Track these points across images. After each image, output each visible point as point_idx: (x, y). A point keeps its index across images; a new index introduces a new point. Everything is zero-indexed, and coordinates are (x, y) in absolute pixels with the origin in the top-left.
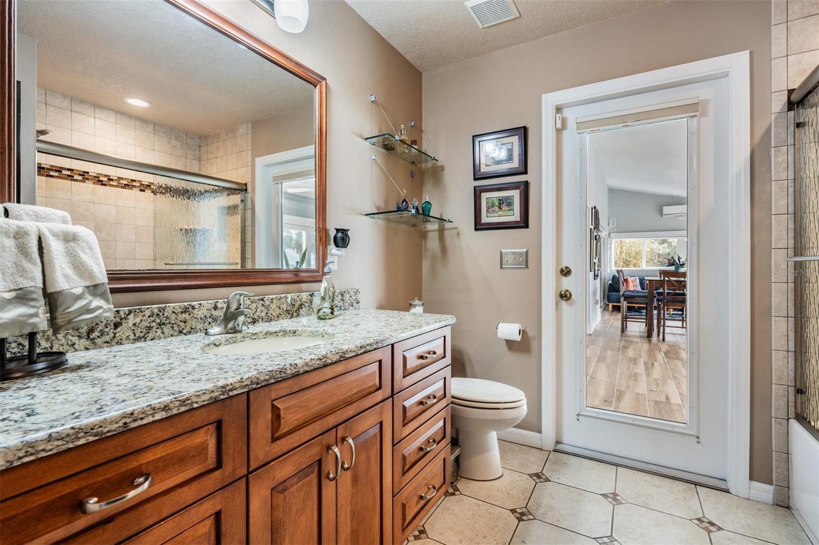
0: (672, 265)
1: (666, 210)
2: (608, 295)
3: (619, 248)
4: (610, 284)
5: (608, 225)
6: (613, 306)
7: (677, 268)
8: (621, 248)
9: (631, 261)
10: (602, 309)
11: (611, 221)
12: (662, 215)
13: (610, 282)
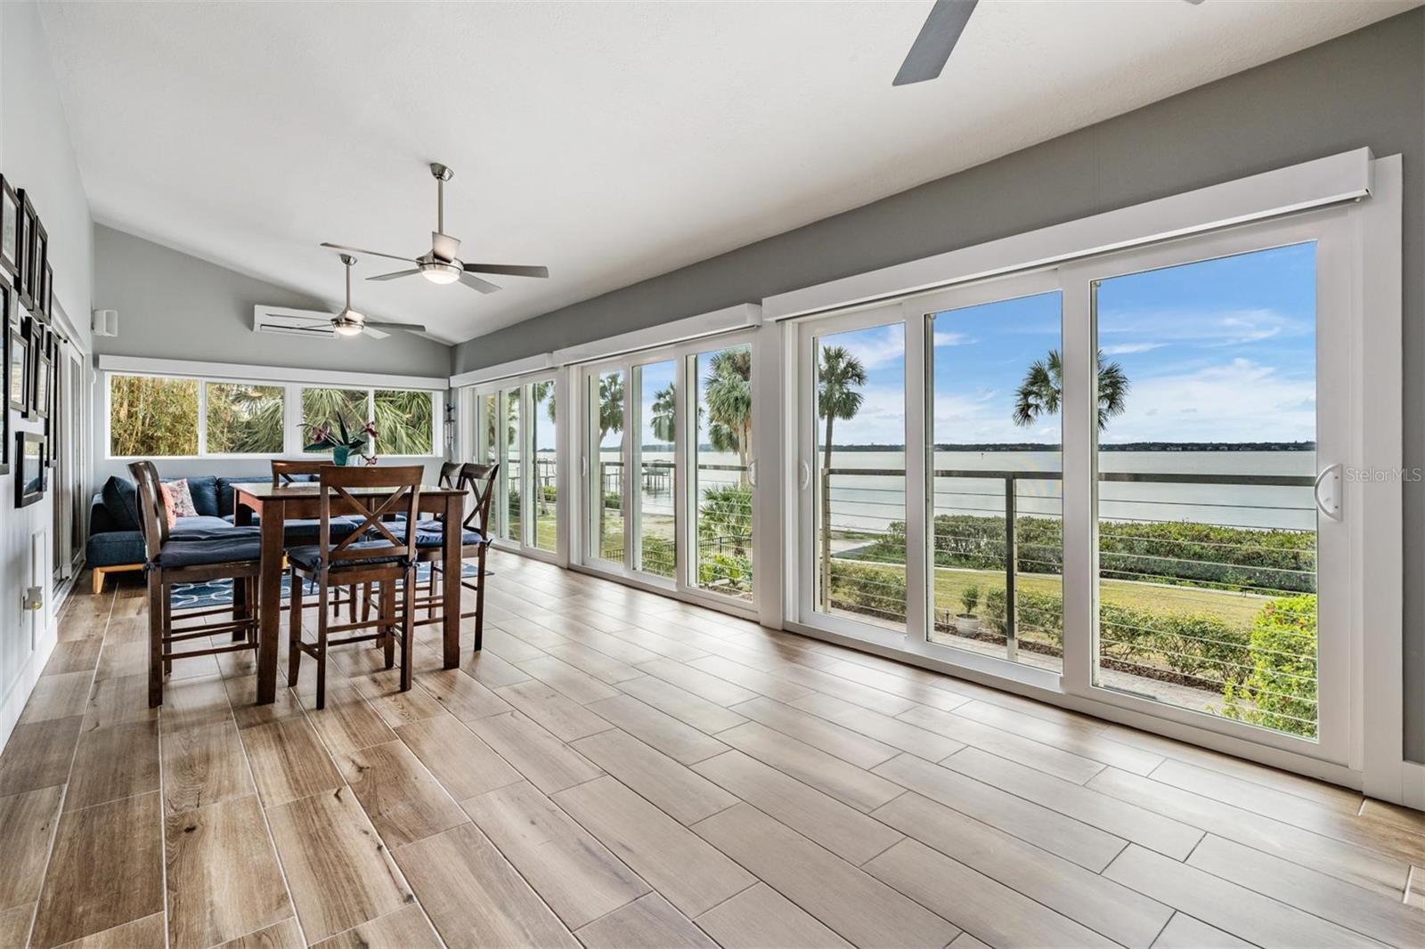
0: (325, 444)
1: (261, 314)
2: (89, 544)
3: (126, 404)
4: (96, 506)
5: (93, 328)
6: (108, 576)
7: (341, 456)
8: (131, 405)
9: (160, 438)
10: (68, 586)
11: (102, 316)
12: (250, 324)
13: (98, 499)
